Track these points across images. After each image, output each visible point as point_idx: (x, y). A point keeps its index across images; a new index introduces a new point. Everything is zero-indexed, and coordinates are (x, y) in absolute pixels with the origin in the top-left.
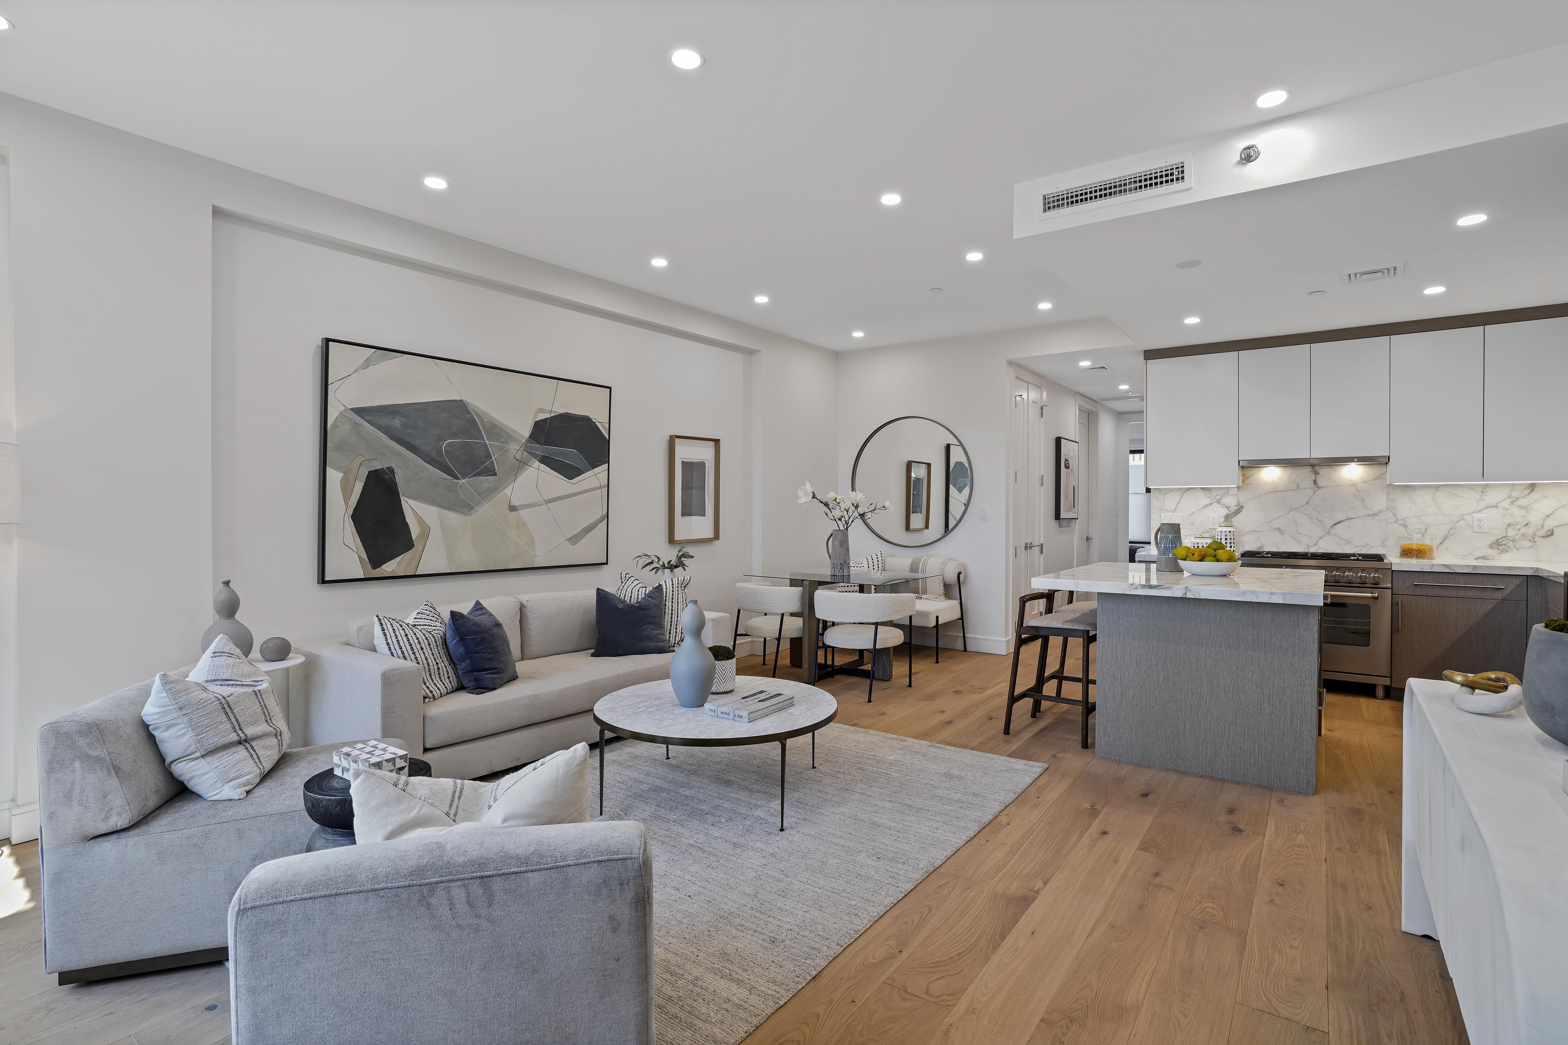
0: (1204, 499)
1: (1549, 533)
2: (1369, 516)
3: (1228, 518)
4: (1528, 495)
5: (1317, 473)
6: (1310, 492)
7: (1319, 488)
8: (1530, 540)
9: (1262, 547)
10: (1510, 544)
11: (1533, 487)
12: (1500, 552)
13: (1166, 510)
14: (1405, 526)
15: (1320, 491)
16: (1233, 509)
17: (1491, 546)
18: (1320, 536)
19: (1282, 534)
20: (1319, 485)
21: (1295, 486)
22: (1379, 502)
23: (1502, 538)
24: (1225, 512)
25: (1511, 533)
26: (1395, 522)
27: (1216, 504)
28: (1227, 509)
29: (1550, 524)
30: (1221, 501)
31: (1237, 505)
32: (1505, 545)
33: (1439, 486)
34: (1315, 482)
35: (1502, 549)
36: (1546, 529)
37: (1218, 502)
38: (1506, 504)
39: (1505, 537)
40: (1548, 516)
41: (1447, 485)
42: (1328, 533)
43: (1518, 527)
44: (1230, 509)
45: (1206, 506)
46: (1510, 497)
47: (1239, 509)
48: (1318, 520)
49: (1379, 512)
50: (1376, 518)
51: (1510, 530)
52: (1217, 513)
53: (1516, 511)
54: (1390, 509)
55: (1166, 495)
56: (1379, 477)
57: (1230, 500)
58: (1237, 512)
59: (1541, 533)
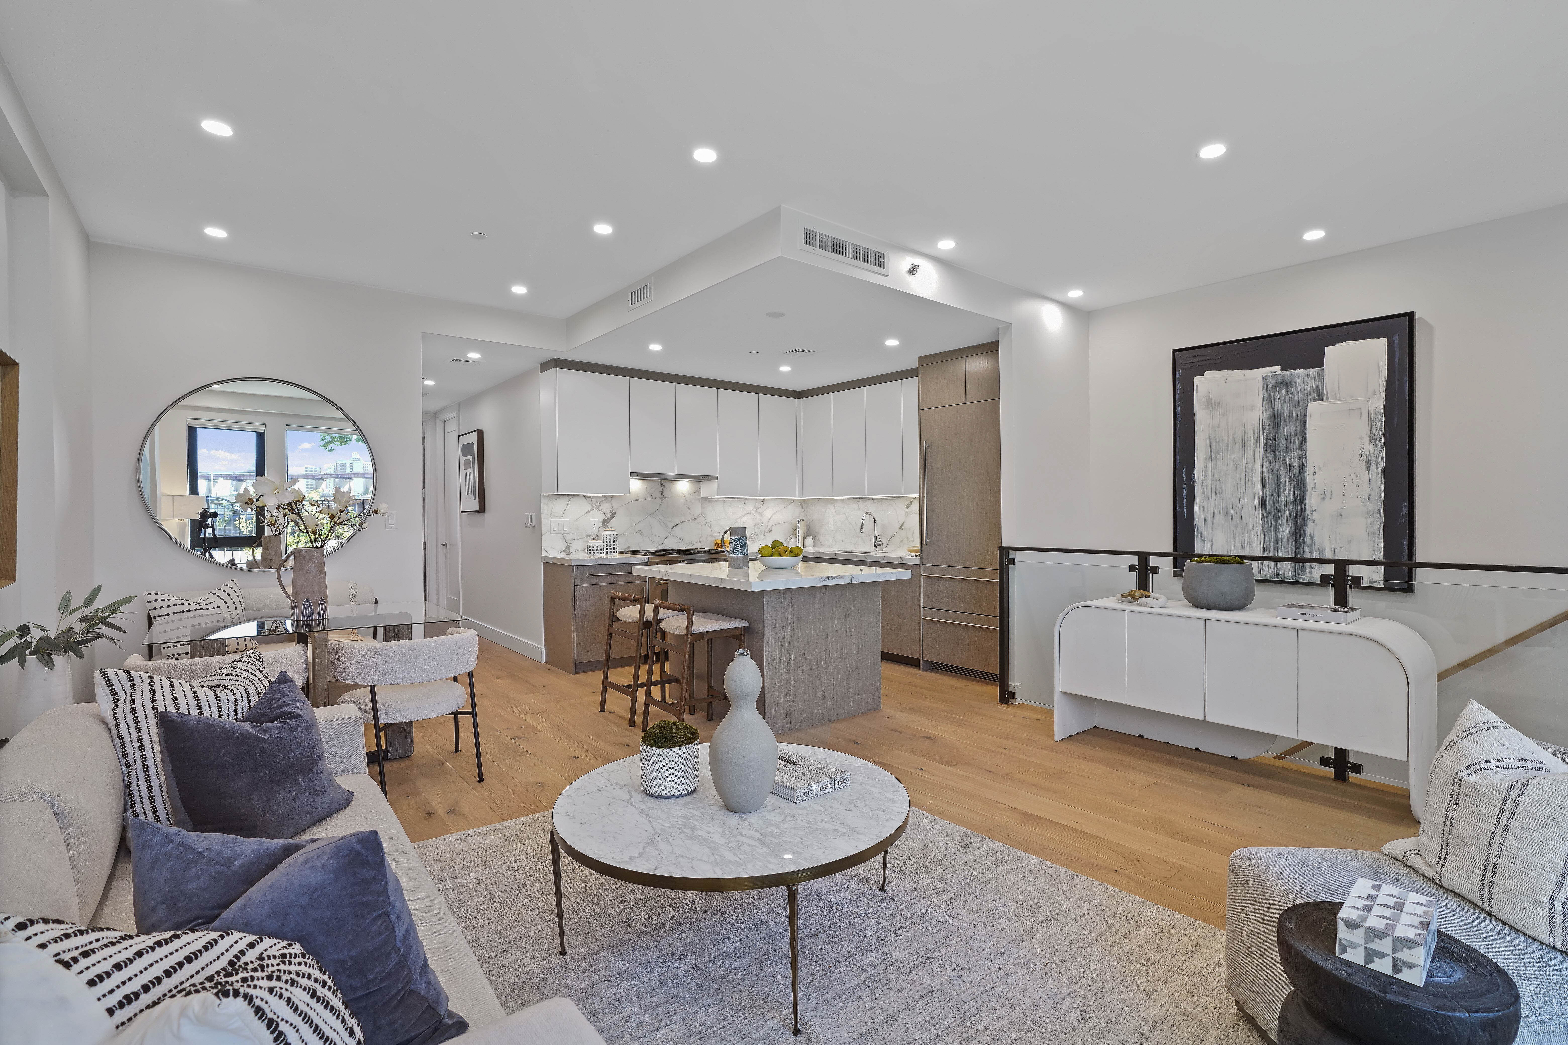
0: (585, 506)
1: (770, 530)
2: (692, 520)
3: (605, 523)
4: (762, 505)
5: (663, 486)
6: (659, 501)
7: (665, 498)
9: (629, 547)
11: (763, 502)
13: (554, 516)
14: (711, 527)
15: (665, 501)
16: (609, 515)
18: (665, 536)
19: (642, 535)
20: (665, 496)
21: (649, 496)
22: (697, 509)
24: (602, 517)
25: (756, 531)
26: (705, 525)
27: (595, 511)
28: (603, 514)
29: (771, 523)
30: (600, 507)
31: (611, 512)
32: (754, 538)
33: (726, 499)
34: (662, 492)
35: (752, 541)
36: (769, 527)
37: (597, 508)
38: (753, 512)
40: (769, 519)
41: (734, 498)
42: (670, 534)
43: (759, 526)
44: (606, 515)
45: (588, 512)
46: (755, 507)
48: (664, 523)
49: (697, 517)
50: (696, 521)
51: (755, 529)
52: (597, 518)
53: (758, 517)
54: (703, 514)
55: (555, 502)
56: (698, 491)
57: (606, 507)
58: (612, 517)
59: (767, 530)
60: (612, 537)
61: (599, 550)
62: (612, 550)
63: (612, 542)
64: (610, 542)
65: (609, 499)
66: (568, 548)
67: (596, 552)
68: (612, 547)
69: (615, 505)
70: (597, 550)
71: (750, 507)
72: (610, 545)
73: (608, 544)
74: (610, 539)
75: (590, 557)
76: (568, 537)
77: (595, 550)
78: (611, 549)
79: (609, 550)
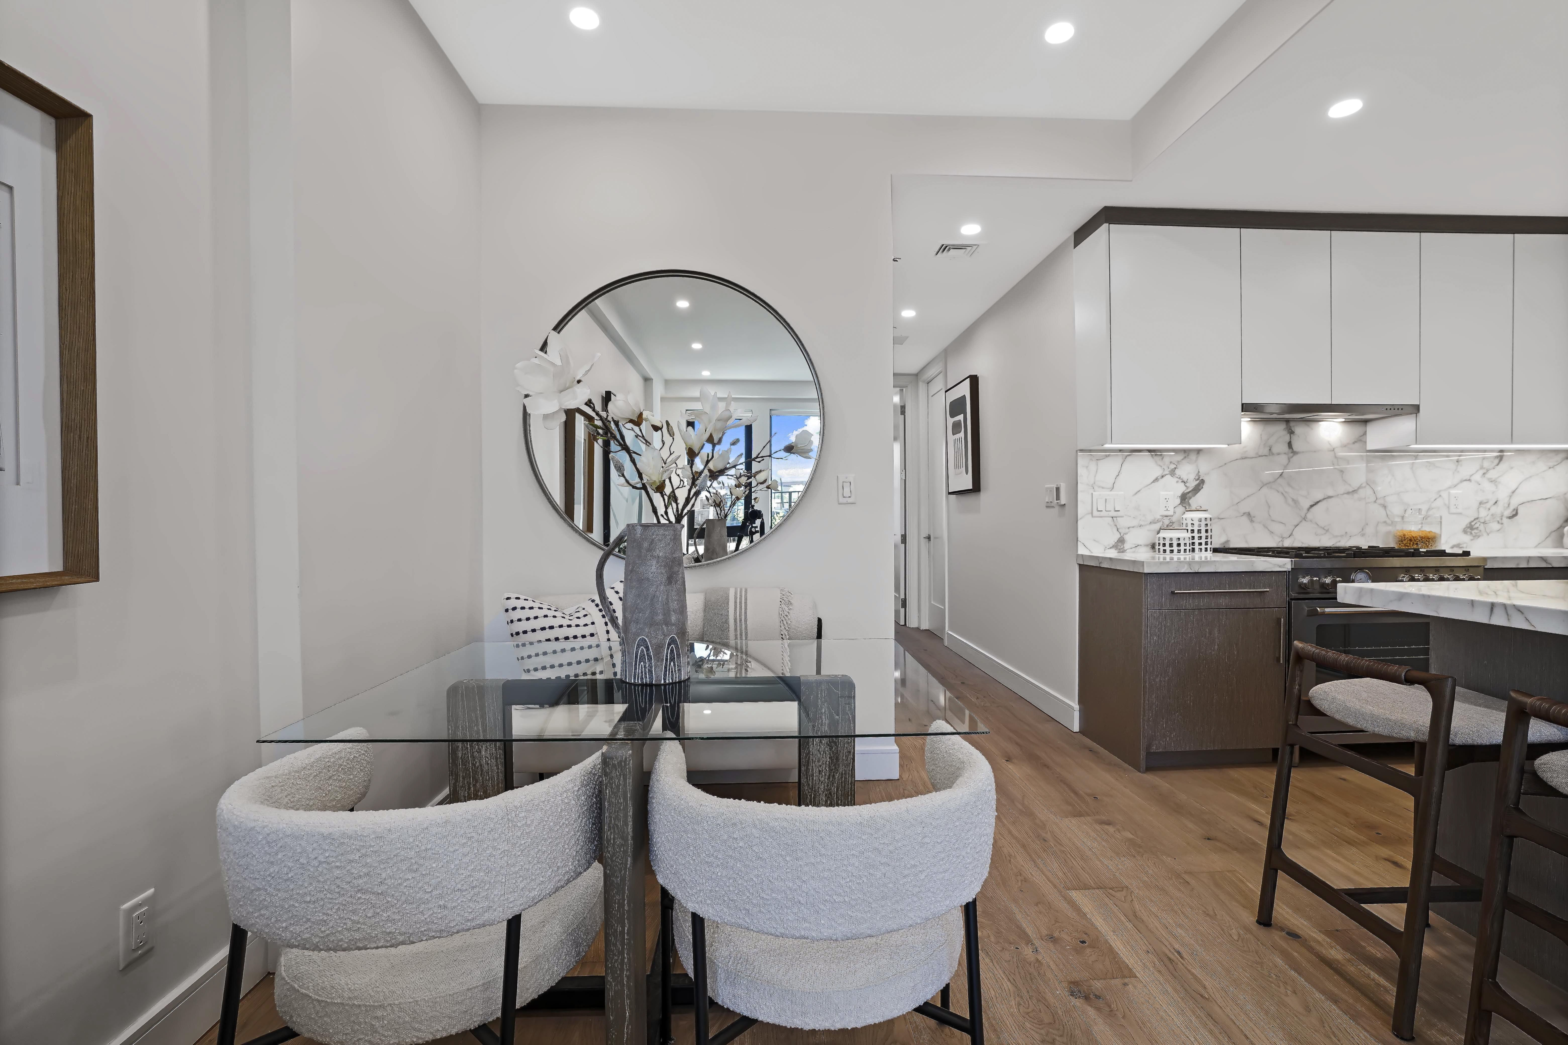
0: (1152, 467)
1: (1514, 513)
2: (1348, 493)
3: (1184, 498)
4: (1498, 465)
5: (1291, 432)
6: (1283, 459)
7: (1295, 453)
8: (1498, 522)
9: (1227, 542)
10: (1482, 527)
11: (1501, 456)
12: (1472, 538)
13: (1099, 487)
14: (1385, 507)
15: (1296, 458)
16: (1192, 484)
17: (1465, 531)
18: (1295, 523)
19: (1252, 521)
20: (1295, 449)
21: (1266, 451)
22: (1358, 472)
23: (1475, 520)
24: (1181, 489)
25: (1483, 513)
26: (1375, 502)
27: (1169, 477)
28: (1183, 484)
29: (1514, 502)
30: (1177, 471)
31: (1197, 478)
32: (1477, 528)
34: (1290, 445)
35: (1474, 534)
36: (1512, 507)
37: (1172, 473)
38: (1477, 477)
39: (1477, 518)
40: (1513, 492)
42: (1305, 519)
43: (1488, 506)
44: (1187, 485)
45: (1156, 480)
46: (1482, 468)
47: (1198, 485)
48: (1293, 500)
49: (1359, 488)
50: (1356, 496)
51: (1481, 510)
52: (1173, 489)
53: (1487, 486)
54: (1370, 483)
55: (1101, 463)
56: (1361, 440)
57: (1188, 471)
58: (1197, 489)
59: (1508, 513)
60: (1203, 523)
61: (1182, 545)
62: (1203, 547)
63: (1203, 531)
64: (1199, 531)
65: (1193, 456)
66: (1121, 541)
67: (1175, 548)
68: (1203, 541)
69: (1204, 465)
70: (1179, 545)
71: (1469, 468)
72: (1200, 538)
73: (1196, 535)
74: (1200, 526)
75: (1165, 558)
76: (1123, 523)
77: (1175, 545)
78: (1200, 544)
79: (1197, 547)
